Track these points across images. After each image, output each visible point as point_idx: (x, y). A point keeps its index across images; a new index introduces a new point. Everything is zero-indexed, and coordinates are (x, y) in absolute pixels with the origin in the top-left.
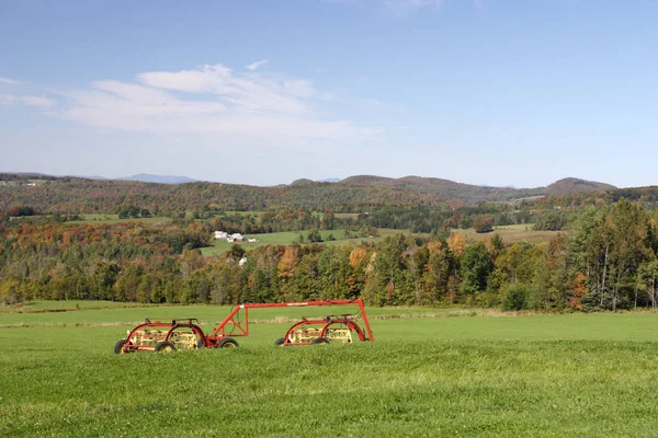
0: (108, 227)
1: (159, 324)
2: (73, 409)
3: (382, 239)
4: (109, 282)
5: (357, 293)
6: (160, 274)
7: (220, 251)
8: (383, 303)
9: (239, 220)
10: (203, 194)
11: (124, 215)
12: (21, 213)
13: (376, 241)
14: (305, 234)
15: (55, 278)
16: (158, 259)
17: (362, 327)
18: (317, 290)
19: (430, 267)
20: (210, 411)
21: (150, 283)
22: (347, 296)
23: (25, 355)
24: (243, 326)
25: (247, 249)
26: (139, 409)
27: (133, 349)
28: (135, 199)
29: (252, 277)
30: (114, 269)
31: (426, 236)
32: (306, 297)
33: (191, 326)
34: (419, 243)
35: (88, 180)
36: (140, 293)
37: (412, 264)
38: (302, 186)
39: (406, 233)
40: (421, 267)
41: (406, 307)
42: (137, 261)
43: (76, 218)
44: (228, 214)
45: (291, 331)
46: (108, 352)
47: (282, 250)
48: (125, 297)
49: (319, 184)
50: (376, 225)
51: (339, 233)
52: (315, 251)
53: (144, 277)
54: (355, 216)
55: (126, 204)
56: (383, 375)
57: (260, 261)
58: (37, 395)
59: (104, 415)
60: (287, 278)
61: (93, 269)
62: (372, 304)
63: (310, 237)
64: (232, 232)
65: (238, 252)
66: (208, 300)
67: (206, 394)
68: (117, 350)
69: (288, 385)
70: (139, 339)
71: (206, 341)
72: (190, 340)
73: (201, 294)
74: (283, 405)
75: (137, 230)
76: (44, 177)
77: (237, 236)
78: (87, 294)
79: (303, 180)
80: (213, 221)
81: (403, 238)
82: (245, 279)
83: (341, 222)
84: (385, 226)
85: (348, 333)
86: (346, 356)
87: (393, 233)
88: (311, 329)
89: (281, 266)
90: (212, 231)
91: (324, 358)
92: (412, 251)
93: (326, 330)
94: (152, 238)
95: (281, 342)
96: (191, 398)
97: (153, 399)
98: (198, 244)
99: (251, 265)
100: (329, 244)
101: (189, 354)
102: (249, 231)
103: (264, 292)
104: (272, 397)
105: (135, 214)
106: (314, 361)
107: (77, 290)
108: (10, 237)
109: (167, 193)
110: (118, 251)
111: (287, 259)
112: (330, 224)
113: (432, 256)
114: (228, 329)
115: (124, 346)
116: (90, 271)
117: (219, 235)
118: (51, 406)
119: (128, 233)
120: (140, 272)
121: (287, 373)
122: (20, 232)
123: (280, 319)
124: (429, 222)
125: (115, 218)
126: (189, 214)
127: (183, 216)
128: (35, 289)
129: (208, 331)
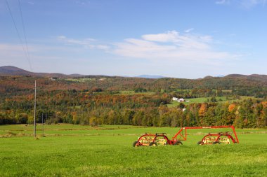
0: (131, 96)
1: (151, 135)
2: (117, 169)
3: (242, 101)
4: (131, 118)
5: (231, 123)
6: (151, 114)
7: (174, 105)
8: (243, 127)
9: (182, 93)
10: (168, 82)
11: (137, 91)
12: (97, 91)
13: (240, 101)
14: (210, 98)
15: (110, 116)
16: (150, 109)
17: (234, 137)
18: (215, 121)
19: (263, 112)
20: (171, 171)
21: (147, 118)
22: (228, 124)
23: (99, 146)
24: (184, 136)
25: (186, 104)
26: (143, 169)
27: (140, 145)
28: (141, 85)
29: (188, 116)
30: (133, 113)
31: (261, 99)
32: (210, 124)
33: (163, 136)
34: (258, 102)
35: (123, 78)
36: (143, 122)
37: (255, 111)
38: (208, 79)
39: (253, 98)
40: (259, 112)
41: (253, 129)
42: (142, 110)
43: (118, 93)
44: (178, 90)
45: (204, 139)
46: (131, 146)
47: (200, 105)
48: (137, 124)
49: (215, 78)
50: (240, 95)
51: (223, 98)
52: (213, 105)
53: (144, 116)
54: (230, 91)
55: (137, 87)
56: (243, 158)
57: (191, 110)
58: (103, 163)
59: (129, 172)
60: (202, 116)
61: (124, 112)
62: (238, 127)
63: (212, 100)
64: (179, 98)
65: (182, 106)
66: (170, 125)
67: (170, 164)
68: (134, 145)
69: (203, 161)
70: (143, 141)
71: (169, 142)
72: (163, 142)
73: (168, 123)
74: (201, 169)
75: (142, 97)
76: (106, 77)
77: (182, 99)
78: (122, 123)
79: (209, 77)
80: (172, 94)
81: (251, 100)
82: (185, 117)
83: (224, 93)
84: (244, 95)
85: (228, 140)
86: (227, 149)
87: (247, 98)
88: (212, 138)
89: (200, 111)
90: (171, 97)
91: (218, 150)
92: (255, 105)
93: (219, 138)
94: (147, 100)
95: (200, 143)
96: (164, 165)
97: (148, 165)
98: (166, 102)
99: (187, 111)
100: (219, 102)
101: (163, 148)
102: (187, 97)
103: (193, 122)
104: (197, 165)
105: (141, 91)
106: (214, 151)
107: (118, 121)
108: (93, 100)
109: (153, 82)
110: (134, 106)
111: (202, 109)
112: (220, 94)
113: (264, 107)
114: (178, 137)
115: (137, 144)
116: (123, 113)
117: (174, 99)
118: (109, 167)
119: (138, 98)
120: (143, 114)
121: (202, 156)
122: (97, 98)
123: (199, 133)
124: (262, 94)
125: (133, 93)
126: (162, 91)
127: (160, 91)
128: (103, 120)
129: (170, 138)
